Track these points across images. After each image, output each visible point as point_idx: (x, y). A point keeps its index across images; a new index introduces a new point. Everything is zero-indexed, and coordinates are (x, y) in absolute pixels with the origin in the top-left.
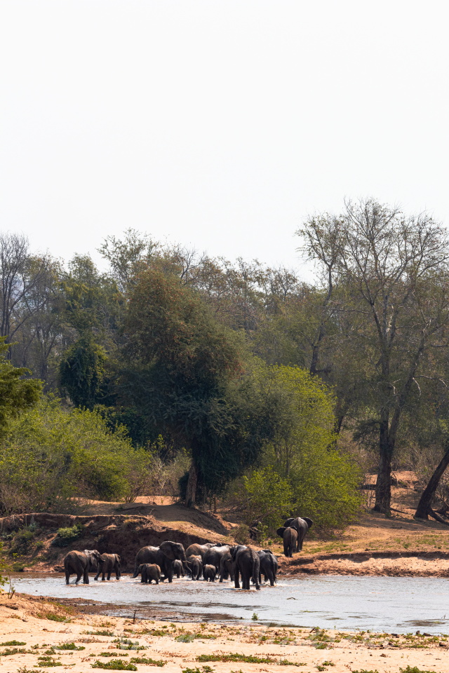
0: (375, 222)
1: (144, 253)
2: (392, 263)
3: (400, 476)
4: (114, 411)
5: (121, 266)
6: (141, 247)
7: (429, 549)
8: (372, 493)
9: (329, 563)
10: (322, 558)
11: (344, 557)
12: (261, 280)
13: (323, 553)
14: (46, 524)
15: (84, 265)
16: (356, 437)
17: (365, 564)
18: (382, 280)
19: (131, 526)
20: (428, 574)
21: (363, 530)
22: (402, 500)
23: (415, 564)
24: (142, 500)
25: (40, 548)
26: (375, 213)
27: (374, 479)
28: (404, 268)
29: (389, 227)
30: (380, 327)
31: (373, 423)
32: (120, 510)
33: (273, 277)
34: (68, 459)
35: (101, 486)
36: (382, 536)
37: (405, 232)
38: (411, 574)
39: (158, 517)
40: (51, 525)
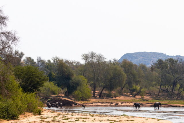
0: (93, 55)
1: (58, 59)
2: (95, 61)
3: (96, 91)
4: (55, 82)
5: (54, 61)
6: (57, 58)
7: (102, 102)
8: (92, 94)
9: (87, 104)
10: (86, 103)
11: (90, 103)
12: (75, 63)
13: (87, 103)
14: (46, 99)
15: (49, 61)
16: (90, 86)
17: (93, 104)
18: (94, 63)
19: (59, 99)
20: (102, 106)
21: (91, 99)
22: (97, 95)
23: (100, 104)
24: (60, 95)
25: (45, 102)
26: (93, 53)
27: (93, 92)
28: (97, 61)
29: (95, 55)
30: (94, 70)
31: (92, 84)
32: (57, 96)
33: (76, 63)
34: (49, 89)
35: (54, 93)
36: (95, 100)
37: (97, 56)
38: (99, 106)
39: (63, 98)
40: (47, 99)
